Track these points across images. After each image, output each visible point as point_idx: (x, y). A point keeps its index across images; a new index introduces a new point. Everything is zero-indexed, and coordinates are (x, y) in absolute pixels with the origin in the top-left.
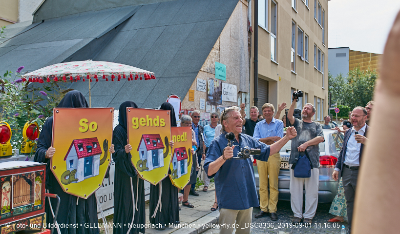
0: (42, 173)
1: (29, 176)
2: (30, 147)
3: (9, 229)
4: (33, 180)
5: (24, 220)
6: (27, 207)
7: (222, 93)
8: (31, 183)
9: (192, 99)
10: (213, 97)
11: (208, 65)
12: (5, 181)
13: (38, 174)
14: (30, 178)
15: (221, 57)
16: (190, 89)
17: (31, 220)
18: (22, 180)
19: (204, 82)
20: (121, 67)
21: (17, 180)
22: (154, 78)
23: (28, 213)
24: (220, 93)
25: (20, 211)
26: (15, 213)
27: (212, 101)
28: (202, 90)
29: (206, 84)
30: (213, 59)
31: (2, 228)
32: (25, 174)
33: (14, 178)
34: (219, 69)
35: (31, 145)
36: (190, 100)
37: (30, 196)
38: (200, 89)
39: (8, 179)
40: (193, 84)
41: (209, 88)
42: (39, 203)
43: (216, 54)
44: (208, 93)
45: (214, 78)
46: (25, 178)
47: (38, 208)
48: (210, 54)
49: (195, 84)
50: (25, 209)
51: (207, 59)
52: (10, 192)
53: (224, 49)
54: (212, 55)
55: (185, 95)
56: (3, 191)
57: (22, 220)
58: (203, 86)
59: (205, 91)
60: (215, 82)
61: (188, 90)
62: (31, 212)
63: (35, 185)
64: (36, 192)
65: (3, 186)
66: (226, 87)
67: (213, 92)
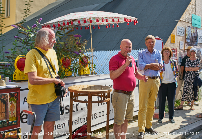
7: (197, 37)
9: (173, 42)
10: (191, 40)
11: (186, 17)
15: (196, 10)
16: (172, 34)
19: (183, 29)
24: (196, 37)
27: (190, 43)
28: (181, 35)
29: (184, 30)
30: (190, 13)
34: (195, 19)
36: (172, 42)
38: (180, 34)
40: (174, 30)
41: (187, 33)
43: (192, 8)
44: (187, 37)
45: (191, 26)
48: (188, 8)
49: (176, 30)
51: (185, 12)
53: (199, 5)
54: (189, 9)
55: (168, 38)
58: (182, 32)
59: (184, 35)
60: (192, 29)
61: (170, 34)
66: (200, 33)
67: (191, 36)
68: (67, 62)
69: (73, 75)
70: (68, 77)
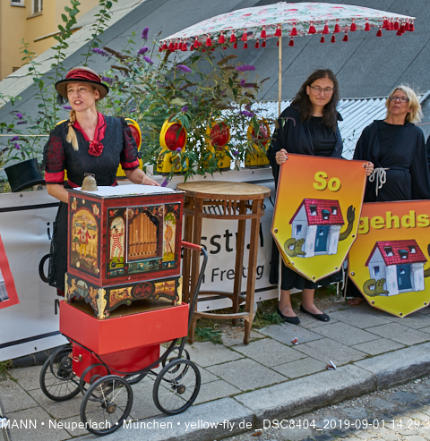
0: (176, 208)
1: (155, 211)
2: (171, 162)
3: (121, 294)
4: (161, 218)
5: (146, 284)
6: (150, 262)
8: (157, 223)
12: (115, 216)
13: (169, 209)
14: (157, 214)
17: (157, 285)
18: (144, 218)
20: (338, 10)
21: (135, 216)
22: (411, 30)
23: (152, 272)
25: (140, 268)
26: (131, 270)
31: (112, 291)
32: (148, 208)
33: (130, 213)
35: (173, 159)
37: (155, 245)
39: (121, 213)
42: (171, 258)
46: (149, 214)
47: (169, 266)
50: (148, 266)
52: (123, 236)
56: (113, 232)
57: (143, 283)
62: (157, 271)
63: (165, 228)
64: (167, 238)
65: (113, 224)
68: (224, 136)
69: (233, 166)
70: (222, 170)
